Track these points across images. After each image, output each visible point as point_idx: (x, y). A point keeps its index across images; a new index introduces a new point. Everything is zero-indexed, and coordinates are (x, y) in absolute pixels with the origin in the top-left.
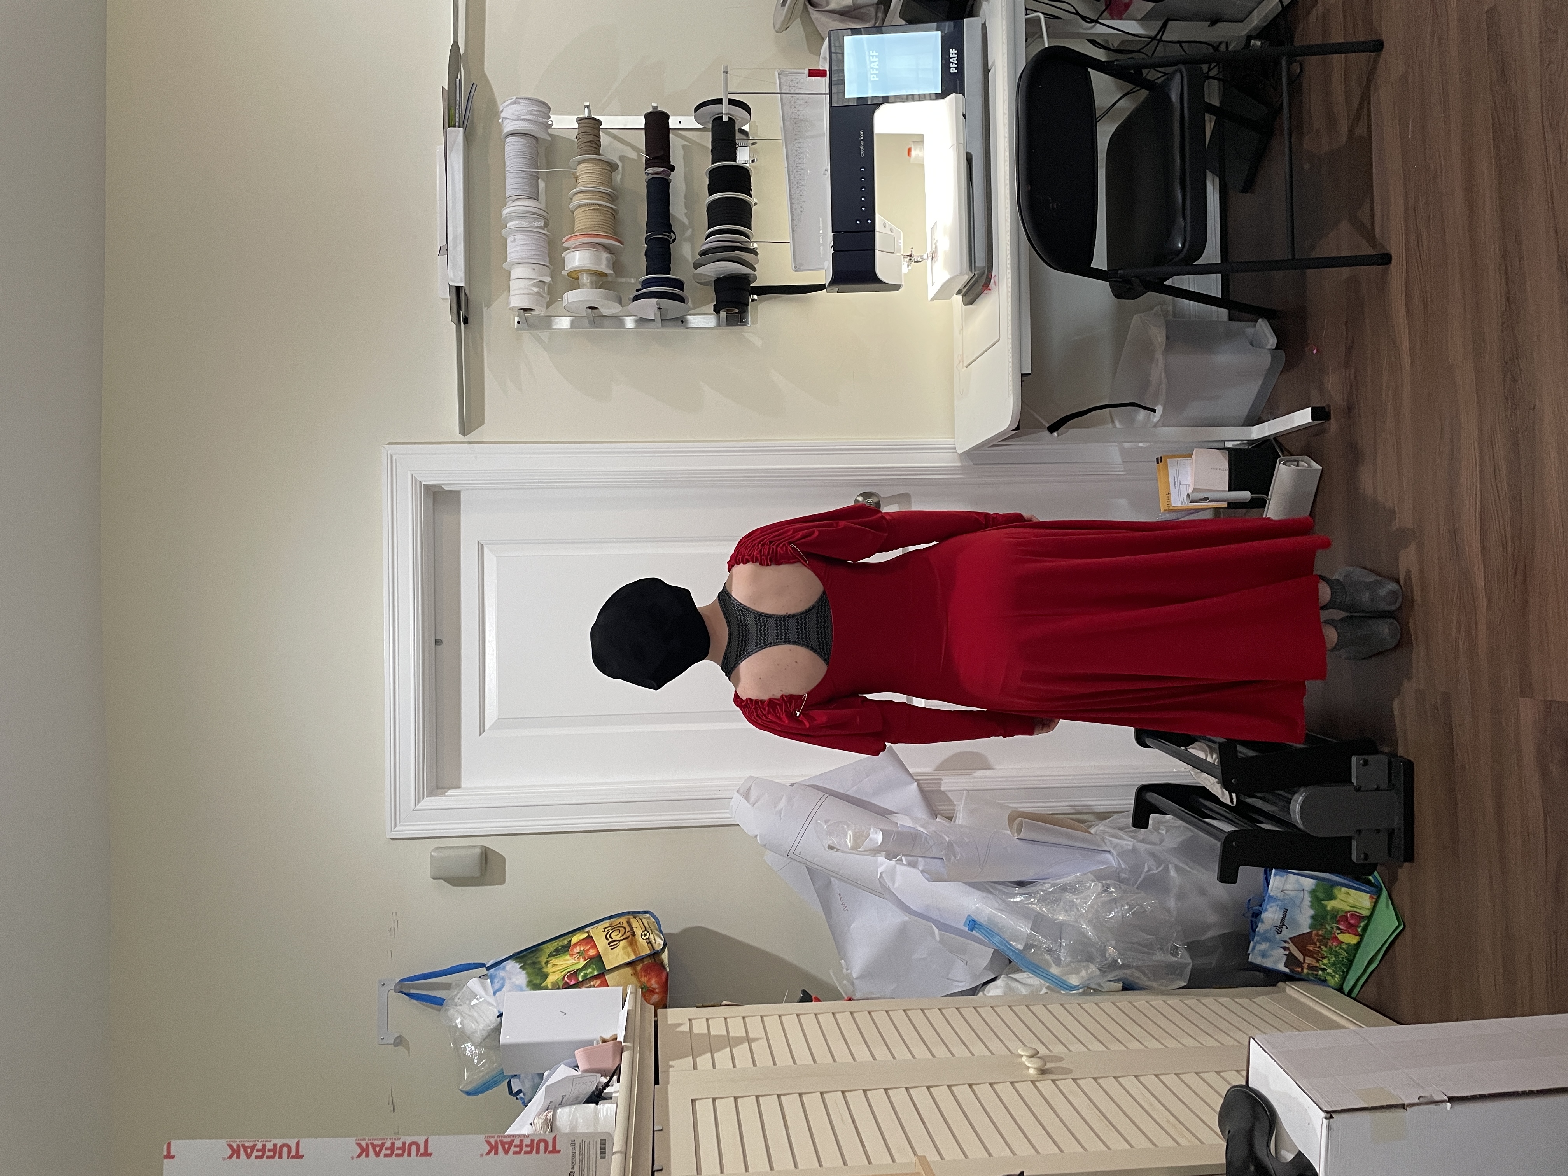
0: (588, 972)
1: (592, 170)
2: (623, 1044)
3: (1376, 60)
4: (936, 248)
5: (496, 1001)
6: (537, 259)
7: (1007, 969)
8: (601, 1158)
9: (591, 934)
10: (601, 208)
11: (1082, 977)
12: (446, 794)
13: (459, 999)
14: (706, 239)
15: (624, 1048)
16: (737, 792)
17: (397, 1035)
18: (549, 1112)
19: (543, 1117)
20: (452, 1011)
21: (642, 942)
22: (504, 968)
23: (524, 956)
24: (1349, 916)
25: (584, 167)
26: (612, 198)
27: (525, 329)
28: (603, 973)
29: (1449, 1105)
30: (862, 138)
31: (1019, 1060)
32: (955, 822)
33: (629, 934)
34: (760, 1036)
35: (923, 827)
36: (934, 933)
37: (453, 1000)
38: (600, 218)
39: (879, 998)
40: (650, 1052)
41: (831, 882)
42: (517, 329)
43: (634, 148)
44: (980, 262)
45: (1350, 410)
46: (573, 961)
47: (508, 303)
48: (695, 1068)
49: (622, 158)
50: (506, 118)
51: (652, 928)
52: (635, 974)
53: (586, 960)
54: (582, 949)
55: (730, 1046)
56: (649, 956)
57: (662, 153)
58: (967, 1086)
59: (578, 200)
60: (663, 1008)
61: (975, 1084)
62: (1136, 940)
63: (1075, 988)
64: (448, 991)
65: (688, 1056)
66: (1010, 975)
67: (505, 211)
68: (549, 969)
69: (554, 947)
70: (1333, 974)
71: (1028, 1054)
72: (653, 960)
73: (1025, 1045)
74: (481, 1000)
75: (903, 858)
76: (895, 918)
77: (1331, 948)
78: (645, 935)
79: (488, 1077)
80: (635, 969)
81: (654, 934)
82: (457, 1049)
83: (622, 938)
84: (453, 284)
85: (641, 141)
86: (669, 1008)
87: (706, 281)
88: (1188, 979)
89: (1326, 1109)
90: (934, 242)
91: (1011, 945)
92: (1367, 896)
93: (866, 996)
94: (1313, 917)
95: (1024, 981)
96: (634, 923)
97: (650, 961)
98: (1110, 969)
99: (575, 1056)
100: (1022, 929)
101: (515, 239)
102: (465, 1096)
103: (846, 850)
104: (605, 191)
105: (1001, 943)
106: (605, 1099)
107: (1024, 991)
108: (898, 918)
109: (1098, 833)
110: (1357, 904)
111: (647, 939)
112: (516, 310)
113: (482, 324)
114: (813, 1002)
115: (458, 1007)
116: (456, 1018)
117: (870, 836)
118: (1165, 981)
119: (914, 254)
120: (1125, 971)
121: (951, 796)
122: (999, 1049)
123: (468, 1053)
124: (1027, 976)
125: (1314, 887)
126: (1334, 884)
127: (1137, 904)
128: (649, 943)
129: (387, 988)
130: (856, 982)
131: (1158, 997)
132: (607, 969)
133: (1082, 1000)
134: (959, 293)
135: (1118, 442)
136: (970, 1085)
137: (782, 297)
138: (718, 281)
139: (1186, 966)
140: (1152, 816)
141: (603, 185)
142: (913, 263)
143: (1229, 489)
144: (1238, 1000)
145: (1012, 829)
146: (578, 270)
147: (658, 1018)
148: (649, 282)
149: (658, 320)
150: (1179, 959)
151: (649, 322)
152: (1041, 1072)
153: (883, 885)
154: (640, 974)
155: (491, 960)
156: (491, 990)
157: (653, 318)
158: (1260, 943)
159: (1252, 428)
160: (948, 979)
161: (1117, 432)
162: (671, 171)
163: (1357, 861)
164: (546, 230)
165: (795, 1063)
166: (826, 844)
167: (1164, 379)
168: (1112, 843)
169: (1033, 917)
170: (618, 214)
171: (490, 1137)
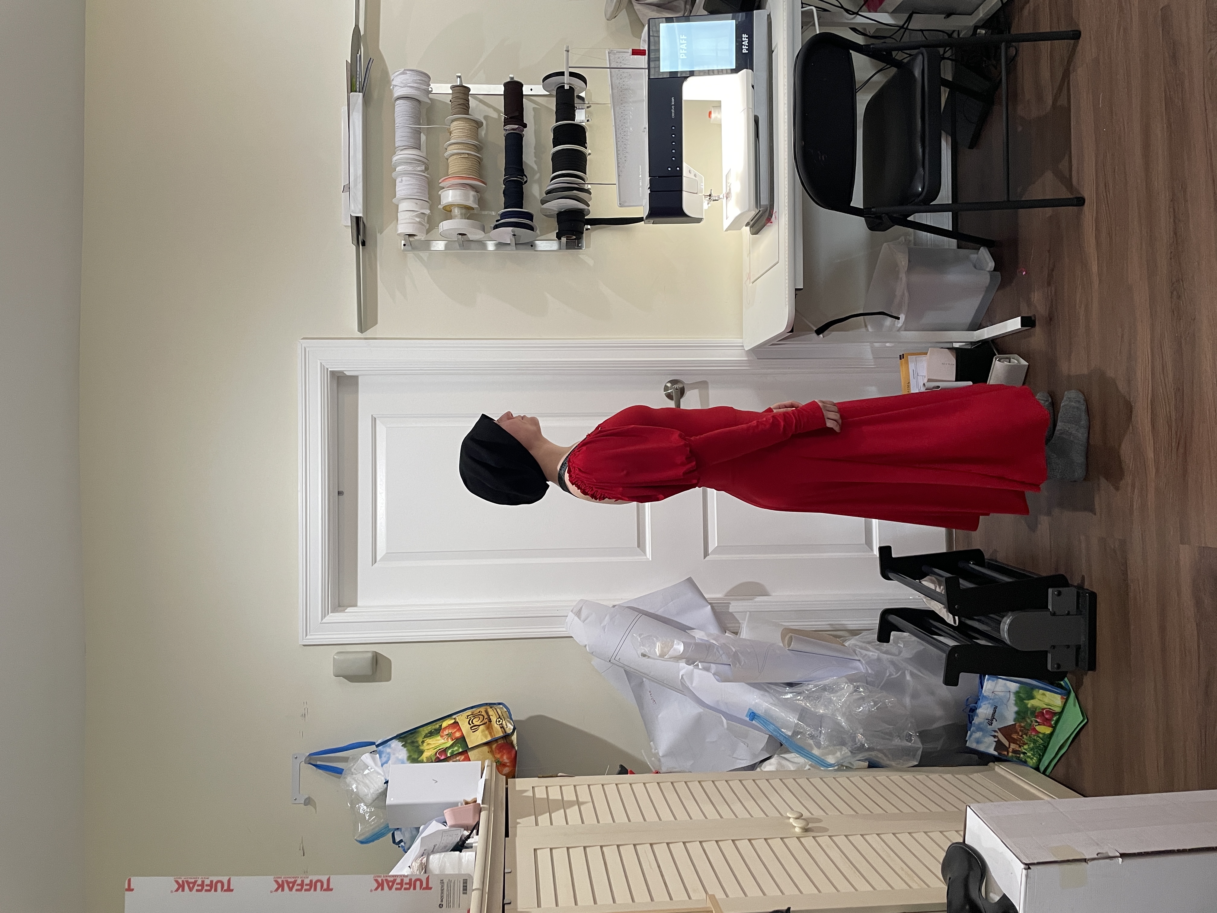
0: (454, 749)
1: (462, 126)
2: (481, 806)
3: (1075, 47)
4: (730, 189)
5: (384, 771)
6: (418, 196)
7: (779, 749)
8: (463, 893)
9: (458, 720)
10: (470, 157)
11: (837, 757)
12: (346, 611)
13: (355, 769)
14: (551, 181)
15: (482, 809)
16: (572, 611)
17: (307, 796)
18: (424, 858)
19: (419, 861)
20: (349, 779)
21: (496, 726)
22: (390, 746)
23: (404, 738)
24: (1045, 712)
25: (457, 124)
26: (478, 148)
27: (409, 251)
28: (466, 751)
29: (1120, 859)
30: (673, 104)
31: (787, 821)
32: (739, 635)
33: (486, 720)
34: (587, 801)
35: (715, 640)
36: (723, 722)
37: (350, 770)
38: (469, 164)
39: (679, 772)
40: (502, 811)
41: (643, 681)
42: (404, 250)
43: (495, 109)
44: (764, 201)
45: (1051, 320)
46: (443, 741)
47: (396, 230)
48: (537, 824)
49: (486, 117)
50: (396, 86)
51: (504, 716)
52: (491, 751)
53: (453, 740)
54: (450, 731)
55: (564, 808)
56: (502, 738)
57: (517, 114)
58: (747, 841)
59: (452, 150)
60: (512, 778)
61: (753, 839)
62: (879, 729)
63: (831, 765)
64: (346, 764)
65: (530, 815)
66: (782, 755)
67: (395, 158)
68: (425, 747)
69: (428, 730)
70: (1032, 757)
71: (795, 817)
72: (505, 741)
73: (792, 809)
74: (372, 770)
75: (700, 664)
76: (692, 710)
77: (1030, 737)
78: (499, 721)
79: (376, 830)
80: (491, 748)
81: (506, 721)
82: (353, 807)
83: (481, 723)
84: (354, 215)
85: (500, 104)
86: (517, 778)
87: (550, 213)
88: (919, 761)
89: (1025, 862)
90: (728, 185)
91: (782, 732)
92: (1058, 697)
93: (670, 770)
94: (1017, 713)
95: (792, 760)
96: (491, 712)
97: (503, 742)
98: (859, 752)
99: (444, 815)
100: (791, 720)
101: (402, 180)
102: (359, 844)
103: (656, 657)
104: (472, 143)
105: (775, 730)
106: (467, 848)
107: (792, 767)
108: (695, 710)
109: (850, 646)
110: (1051, 703)
111: (500, 724)
112: (403, 236)
113: (376, 246)
114: (629, 775)
115: (354, 776)
116: (353, 785)
117: (674, 646)
118: (901, 761)
119: (713, 194)
120: (871, 753)
121: (737, 616)
122: (772, 813)
123: (361, 811)
124: (794, 756)
125: (1018, 690)
126: (1033, 687)
127: (881, 702)
128: (502, 727)
129: (299, 761)
130: (662, 760)
131: (896, 773)
132: (469, 747)
133: (838, 775)
134: (747, 225)
135: (870, 342)
136: (750, 840)
137: (609, 227)
138: (560, 214)
139: (918, 749)
140: (893, 633)
141: (471, 137)
142: (712, 201)
143: (956, 380)
144: (958, 776)
145: (784, 642)
146: (451, 205)
147: (509, 786)
148: (506, 214)
149: (513, 244)
150: (912, 744)
151: (506, 245)
152: (805, 831)
153: (683, 685)
154: (495, 751)
155: (379, 739)
156: (379, 763)
157: (509, 243)
158: (975, 732)
159: (974, 332)
160: (733, 757)
161: (869, 335)
162: (524, 127)
163: (1051, 669)
164: (426, 173)
165: (614, 821)
166: (639, 653)
167: (906, 294)
168: (861, 654)
169: (799, 710)
170: (482, 161)
171: (378, 877)
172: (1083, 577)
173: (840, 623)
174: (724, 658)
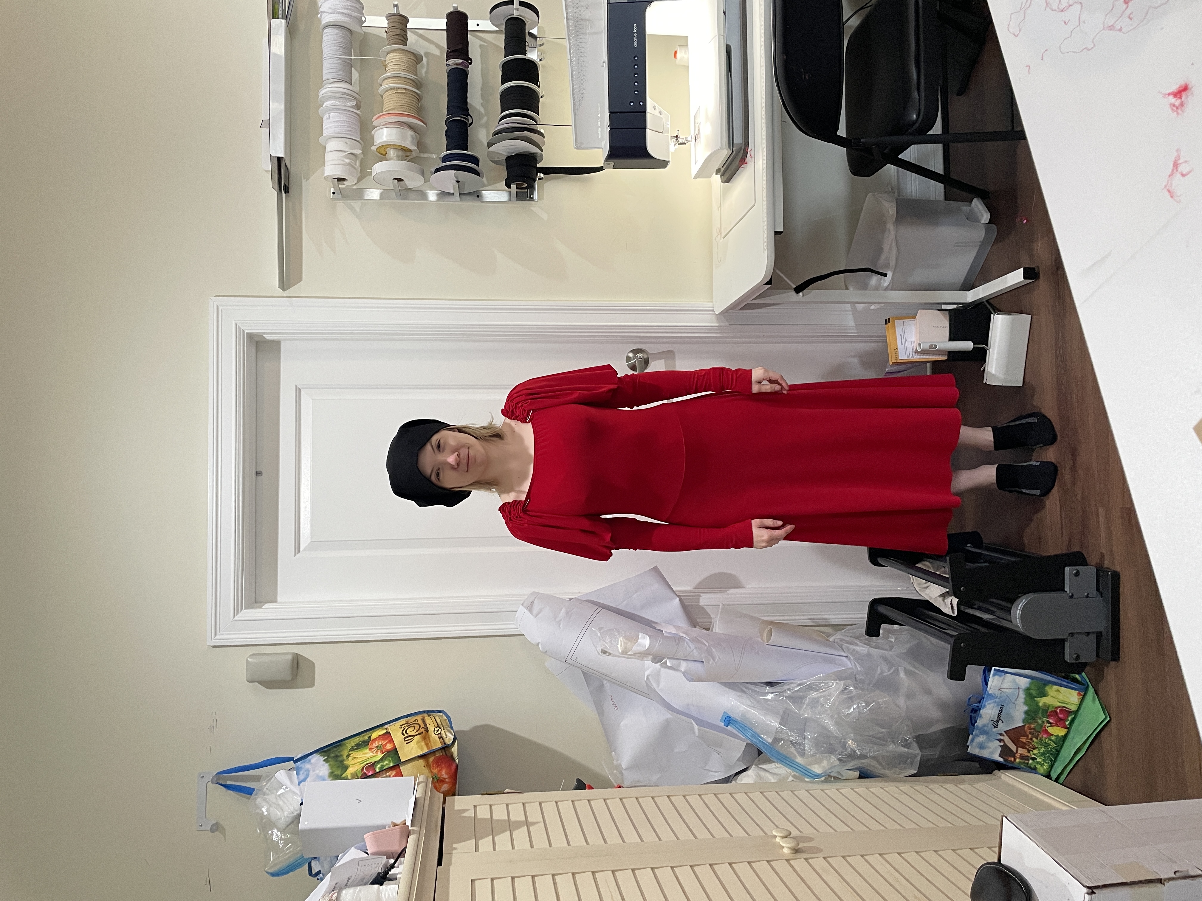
0: (385, 763)
1: (399, 58)
2: (410, 828)
4: (699, 130)
5: (301, 791)
6: (348, 134)
9: (389, 730)
10: (407, 92)
11: (823, 767)
12: (263, 607)
13: (267, 789)
14: (499, 122)
15: (411, 832)
16: (522, 605)
17: (214, 822)
18: (334, 893)
19: (327, 898)
20: (259, 801)
21: (434, 736)
22: (310, 761)
23: (328, 750)
24: (1058, 711)
25: (394, 56)
26: (418, 84)
27: (340, 199)
28: (398, 765)
30: (635, 31)
31: (773, 840)
32: (712, 631)
33: (423, 730)
34: (538, 821)
35: (685, 634)
36: (693, 728)
37: (262, 789)
38: (404, 100)
39: (645, 786)
40: (436, 835)
41: (603, 685)
42: (333, 200)
43: (438, 46)
44: (738, 139)
45: (1057, 269)
46: (371, 754)
47: (323, 172)
48: (477, 849)
49: (427, 54)
50: (324, 12)
51: (443, 724)
52: (428, 765)
53: (383, 753)
54: (380, 743)
55: (510, 830)
56: (441, 749)
57: (461, 46)
58: (727, 864)
59: (386, 85)
60: (452, 796)
61: (734, 863)
62: (871, 733)
63: (818, 776)
64: (258, 783)
65: (469, 839)
66: (760, 766)
67: (322, 92)
68: (349, 762)
69: (355, 742)
70: (1042, 763)
71: (782, 835)
72: (444, 753)
73: (777, 827)
74: (286, 790)
75: (668, 661)
76: (660, 716)
77: (1041, 740)
78: (438, 731)
79: (291, 860)
80: (427, 761)
81: (445, 730)
82: (264, 835)
83: (417, 733)
84: (274, 154)
85: (442, 39)
86: (459, 795)
87: (498, 158)
88: (917, 768)
89: (1088, 885)
90: (697, 125)
91: (761, 738)
92: (1075, 693)
93: (633, 785)
94: (1026, 713)
95: (771, 771)
96: (428, 720)
97: (441, 754)
98: (849, 759)
99: (365, 841)
100: (772, 724)
101: (329, 116)
102: (270, 877)
103: (618, 654)
104: (410, 78)
105: (753, 736)
106: (390, 880)
107: (772, 779)
108: (662, 716)
109: (836, 640)
110: (1066, 700)
111: (439, 734)
112: (330, 180)
113: (300, 194)
114: (587, 790)
115: (266, 797)
116: (263, 807)
117: (639, 640)
118: (897, 769)
119: (680, 135)
120: (863, 761)
121: (708, 610)
122: (756, 832)
123: (274, 838)
124: (774, 766)
125: (1028, 686)
126: (1046, 683)
127: (874, 702)
128: (441, 737)
129: (206, 780)
130: (625, 772)
131: (891, 784)
132: (402, 761)
133: (825, 786)
134: (718, 171)
135: (853, 303)
136: (730, 864)
137: (565, 177)
138: (509, 159)
139: (916, 756)
140: (883, 626)
141: (409, 72)
142: (679, 144)
143: (949, 341)
144: (961, 786)
145: (762, 636)
146: (386, 145)
147: (446, 805)
148: (449, 156)
149: (457, 194)
150: (910, 751)
151: (450, 195)
152: (795, 851)
153: (649, 687)
154: (432, 765)
155: (298, 754)
156: (296, 781)
157: (452, 192)
158: (978, 736)
159: (968, 292)
160: (705, 770)
161: (853, 294)
162: (469, 63)
163: (1068, 661)
164: (358, 110)
165: (569, 844)
166: (599, 649)
167: (894, 248)
168: (849, 649)
169: (782, 713)
170: (421, 99)
172: (1102, 555)
173: (823, 617)
174: (696, 654)
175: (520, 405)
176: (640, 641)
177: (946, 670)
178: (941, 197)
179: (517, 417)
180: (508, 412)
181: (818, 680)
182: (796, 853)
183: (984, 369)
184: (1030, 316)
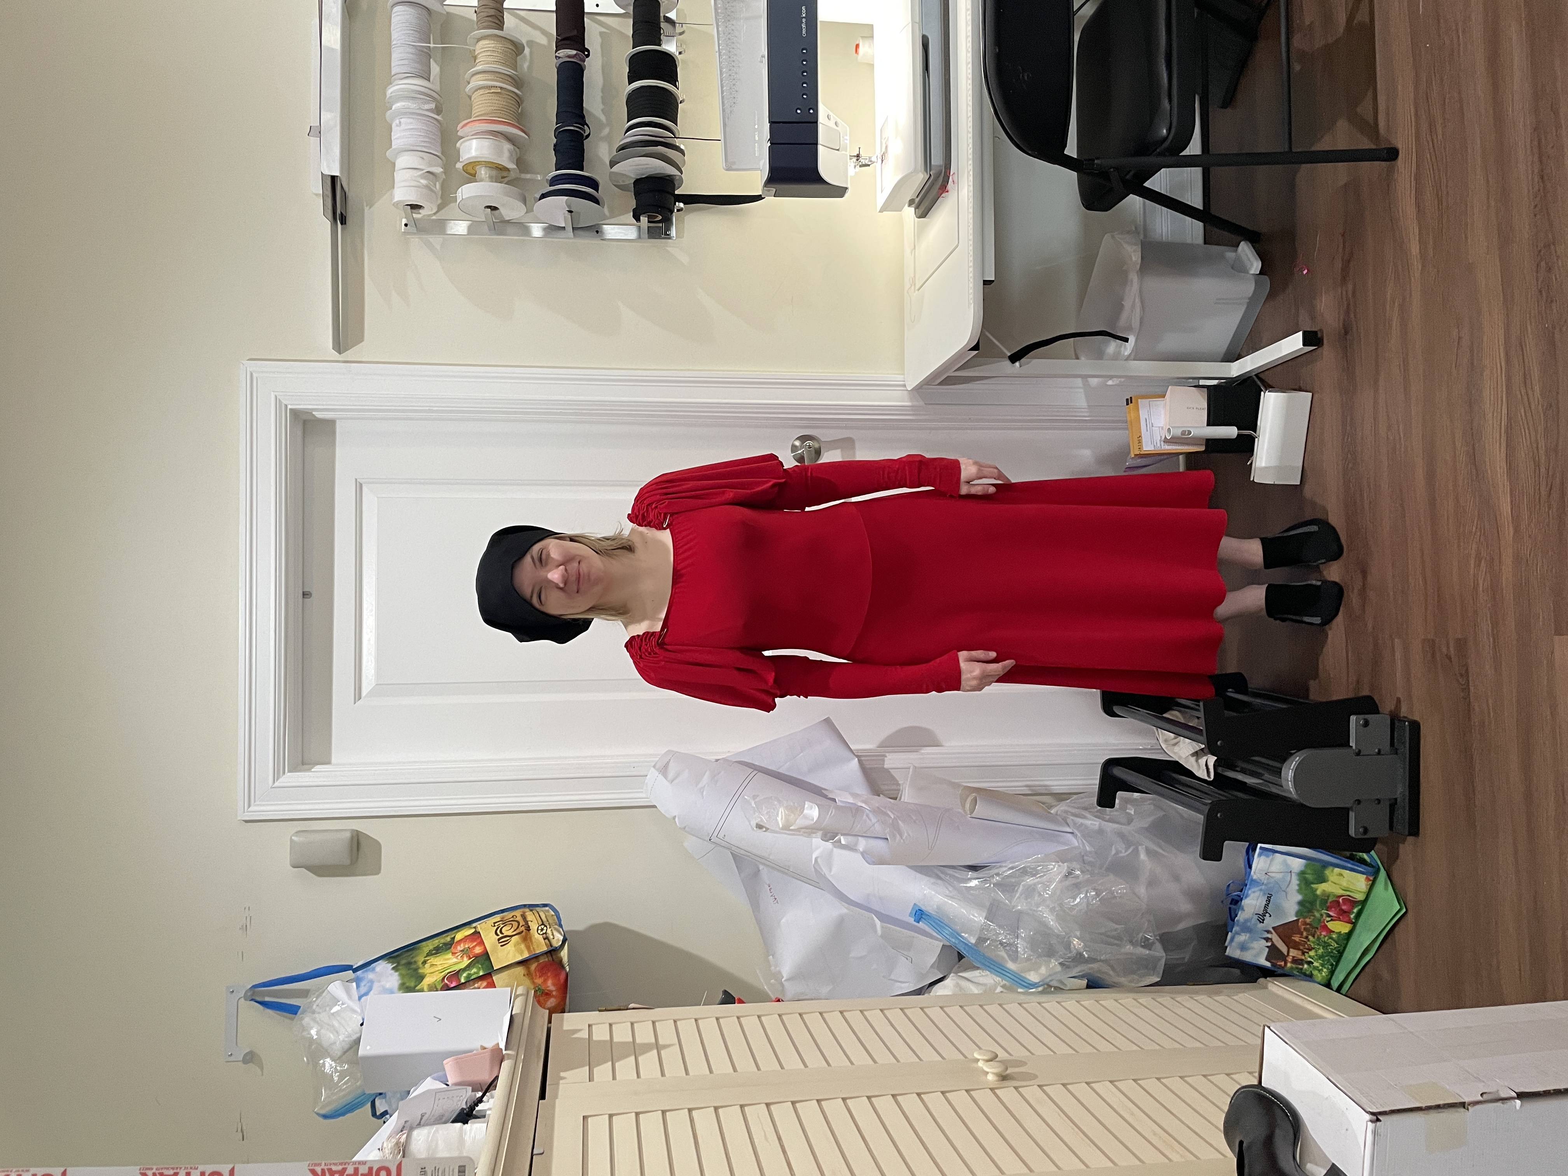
0: (472, 971)
1: (493, 48)
2: (504, 1052)
4: (886, 147)
5: (361, 1007)
6: (424, 146)
7: (956, 967)
9: (479, 929)
10: (503, 92)
11: (1042, 975)
12: (313, 770)
13: (317, 1006)
14: (626, 133)
15: (506, 1057)
16: (654, 767)
17: (248, 1050)
18: (403, 1134)
19: (394, 1141)
20: (307, 1020)
21: (537, 937)
22: (374, 969)
23: (397, 956)
24: (1341, 901)
25: (486, 44)
26: (517, 82)
27: (414, 234)
28: (490, 974)
29: (1518, 1102)
30: (804, 15)
31: (974, 1065)
32: (900, 800)
33: (523, 928)
34: (671, 1043)
35: (864, 803)
36: (875, 925)
37: (311, 1007)
38: (500, 102)
39: (811, 1000)
40: (538, 1062)
41: (759, 870)
42: (406, 236)
43: (544, 32)
44: (937, 160)
45: (1346, 333)
46: (455, 960)
47: (392, 196)
48: (591, 1079)
49: (530, 43)
51: (550, 921)
52: (529, 974)
53: (470, 959)
54: (467, 946)
55: (635, 1055)
56: (546, 953)
57: (575, 33)
58: (915, 1095)
59: (476, 82)
60: (561, 1013)
61: (924, 1093)
62: (1103, 930)
63: (1034, 985)
64: (304, 998)
65: (582, 1066)
66: (960, 974)
67: (390, 91)
68: (426, 969)
69: (434, 945)
70: (1320, 968)
71: (986, 1058)
72: (550, 958)
73: (980, 1048)
74: (343, 1007)
75: (842, 838)
76: (832, 910)
77: (1319, 938)
78: (542, 930)
79: (349, 1098)
80: (528, 968)
81: (552, 928)
82: (316, 1064)
83: (515, 933)
84: (327, 172)
85: (550, 24)
86: (569, 1012)
87: (623, 181)
88: (1161, 975)
89: (1370, 1111)
90: (884, 141)
91: (962, 937)
92: (1363, 877)
93: (796, 998)
94: (1300, 903)
95: (975, 980)
96: (530, 916)
97: (547, 960)
98: (1073, 964)
99: (444, 1070)
100: (975, 919)
101: (400, 122)
102: (321, 1119)
103: (777, 829)
104: (508, 73)
105: (952, 935)
106: (476, 1117)
107: (975, 990)
108: (835, 910)
109: (1059, 813)
110: (1351, 887)
111: (543, 934)
112: (402, 207)
113: (362, 226)
114: (736, 1004)
115: (317, 1015)
116: (312, 1028)
118: (1135, 977)
119: (862, 154)
120: (1091, 966)
121: (896, 774)
122: (951, 1054)
123: (327, 1069)
124: (979, 974)
125: (1303, 868)
126: (1325, 865)
127: (1105, 890)
128: (546, 938)
129: (236, 996)
130: (786, 984)
131: (1127, 995)
132: (495, 968)
133: (1043, 998)
134: (911, 203)
135: (1085, 377)
136: (919, 1095)
137: (712, 208)
138: (637, 182)
139: (1160, 960)
140: (1119, 794)
141: (507, 66)
142: (860, 166)
143: (1208, 425)
144: (1217, 998)
145: (963, 806)
146: (475, 162)
147: (553, 1025)
148: (558, 178)
149: (569, 228)
150: (1152, 952)
151: (559, 230)
152: (1001, 1078)
153: (818, 872)
154: (534, 974)
155: (359, 961)
156: (355, 994)
157: (563, 225)
158: (1239, 934)
159: (1232, 364)
160: (890, 980)
161: (1084, 365)
162: (586, 55)
163: (1354, 836)
164: (438, 115)
165: (711, 1071)
166: (754, 823)
167: (1138, 304)
168: (1075, 824)
169: (988, 904)
170: (522, 102)
171: (316, 1165)
172: (1399, 700)
173: (1042, 783)
174: (878, 829)
175: (653, 506)
176: (806, 811)
177: (1198, 849)
178: (1200, 240)
179: (650, 522)
180: (637, 517)
181: (1035, 862)
182: (1003, 1080)
183: (1251, 464)
184: (1310, 394)
